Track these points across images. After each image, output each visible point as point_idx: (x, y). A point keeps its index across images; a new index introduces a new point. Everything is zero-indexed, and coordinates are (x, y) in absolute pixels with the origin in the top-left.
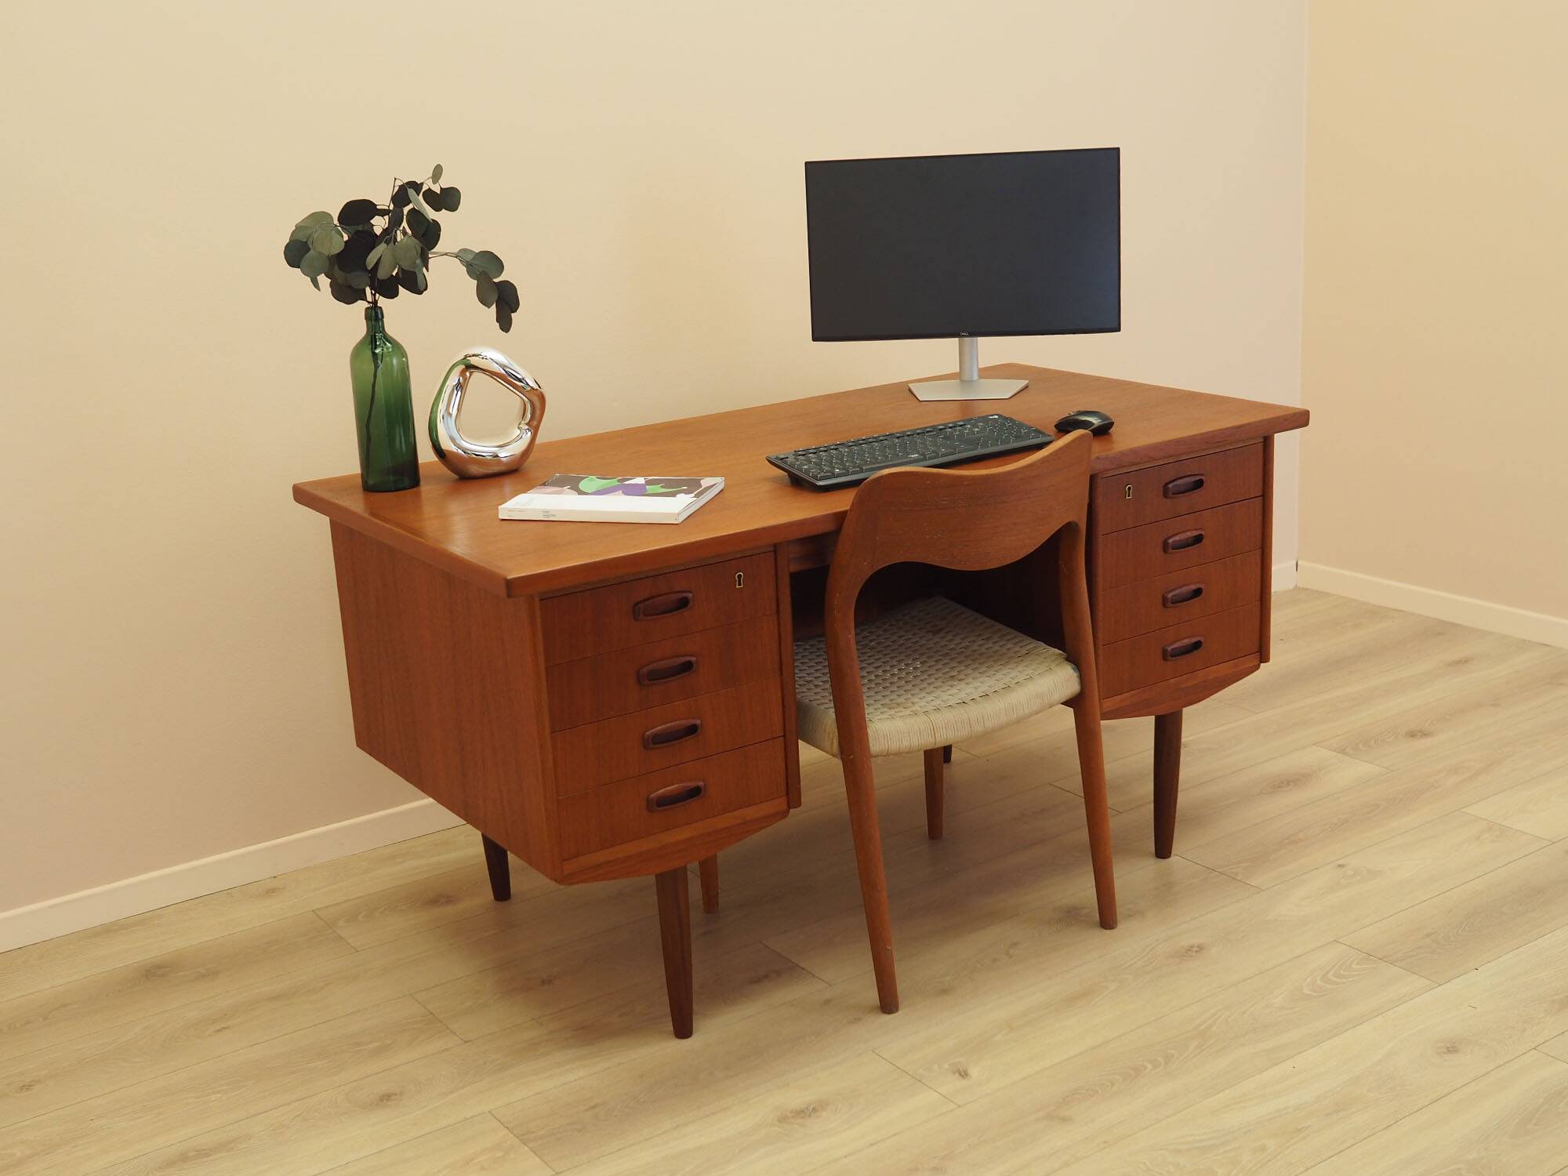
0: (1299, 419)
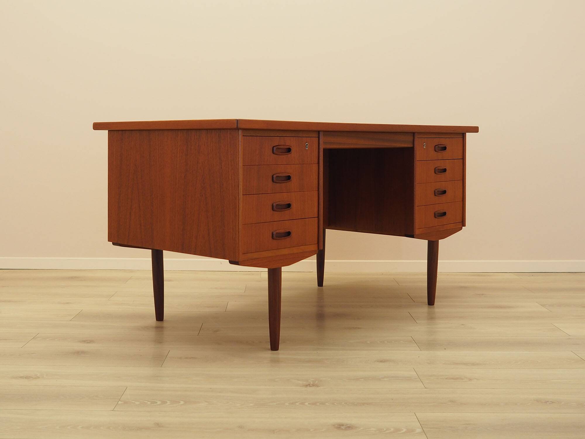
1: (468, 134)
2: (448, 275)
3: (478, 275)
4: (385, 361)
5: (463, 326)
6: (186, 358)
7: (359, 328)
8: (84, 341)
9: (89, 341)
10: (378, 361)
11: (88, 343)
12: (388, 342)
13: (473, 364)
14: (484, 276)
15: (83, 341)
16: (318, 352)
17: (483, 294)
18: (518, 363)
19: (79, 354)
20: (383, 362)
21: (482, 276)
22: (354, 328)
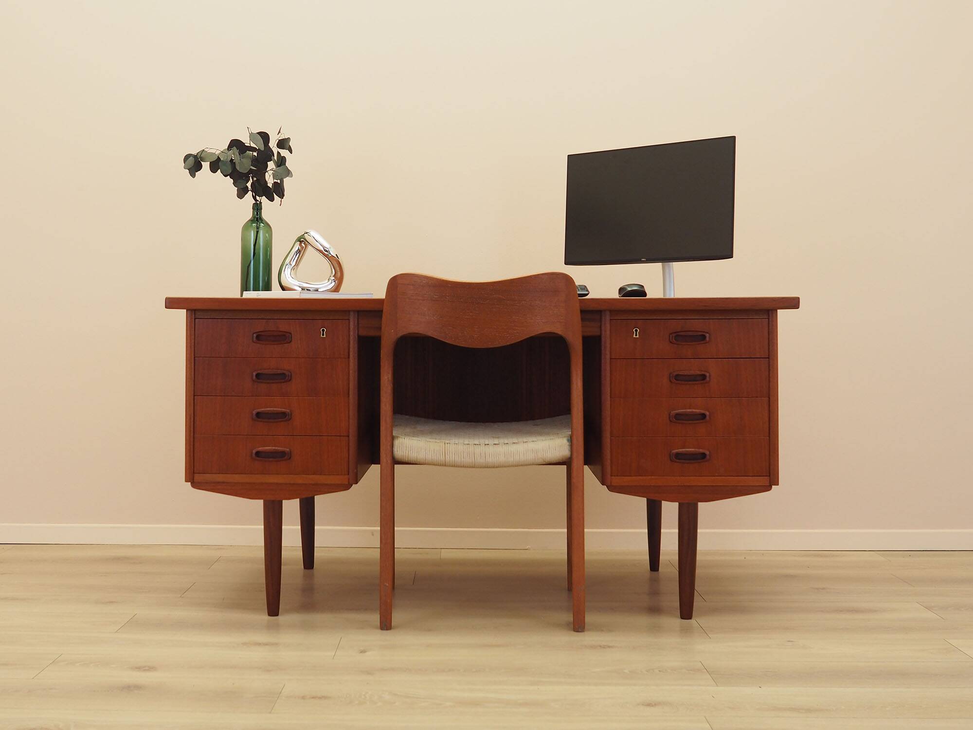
0: (793, 303)
1: (781, 313)
2: (763, 554)
3: (815, 556)
4: (655, 705)
5: (790, 644)
6: (313, 698)
7: (609, 647)
8: (139, 668)
9: (147, 668)
10: (643, 705)
11: (145, 670)
12: (659, 671)
13: (809, 710)
14: (826, 556)
15: (137, 668)
16: (539, 687)
17: (824, 589)
18: (887, 709)
19: (130, 689)
20: (652, 706)
21: (821, 556)
22: (600, 646)
